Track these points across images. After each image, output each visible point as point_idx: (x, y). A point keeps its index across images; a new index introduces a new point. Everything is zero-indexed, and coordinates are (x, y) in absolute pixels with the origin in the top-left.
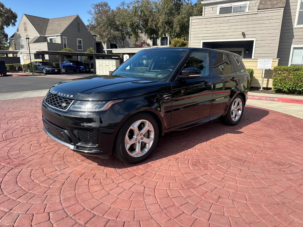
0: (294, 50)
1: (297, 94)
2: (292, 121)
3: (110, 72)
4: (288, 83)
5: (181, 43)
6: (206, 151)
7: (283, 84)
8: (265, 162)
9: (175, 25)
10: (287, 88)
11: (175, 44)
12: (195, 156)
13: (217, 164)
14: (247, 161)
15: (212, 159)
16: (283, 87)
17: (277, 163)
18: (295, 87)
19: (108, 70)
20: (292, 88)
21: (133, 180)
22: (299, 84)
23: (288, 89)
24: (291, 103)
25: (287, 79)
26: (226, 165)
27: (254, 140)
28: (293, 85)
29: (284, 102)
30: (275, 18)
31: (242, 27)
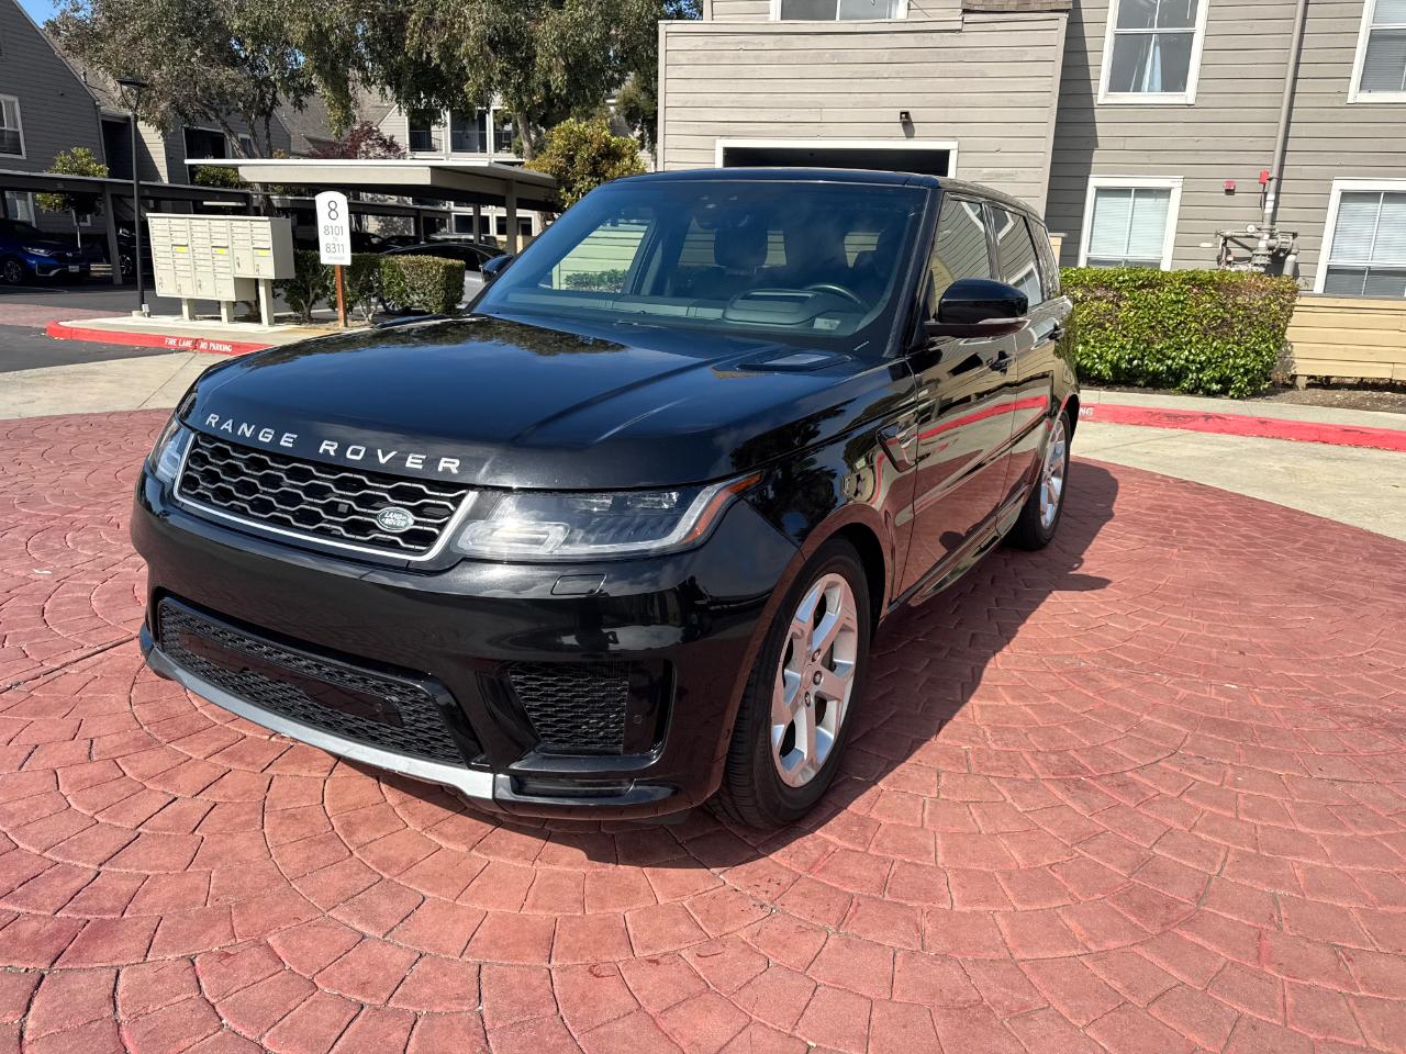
0: (1099, 199)
1: (1145, 387)
2: (1231, 510)
3: (238, 281)
4: (1116, 340)
5: (595, 146)
6: (1053, 699)
7: (1093, 347)
8: (1332, 725)
9: (542, 56)
10: (1111, 362)
11: (569, 150)
12: (1031, 730)
13: (1160, 763)
14: (1262, 730)
15: (1115, 737)
16: (1094, 358)
17: (1377, 725)
18: (1139, 355)
19: (228, 270)
20: (1130, 361)
21: (866, 931)
22: (1153, 343)
23: (1115, 367)
24: (1148, 425)
25: (1107, 325)
26: (1198, 763)
27: (1184, 615)
28: (1133, 348)
29: (1121, 423)
30: (1032, 54)
31: (896, 84)
